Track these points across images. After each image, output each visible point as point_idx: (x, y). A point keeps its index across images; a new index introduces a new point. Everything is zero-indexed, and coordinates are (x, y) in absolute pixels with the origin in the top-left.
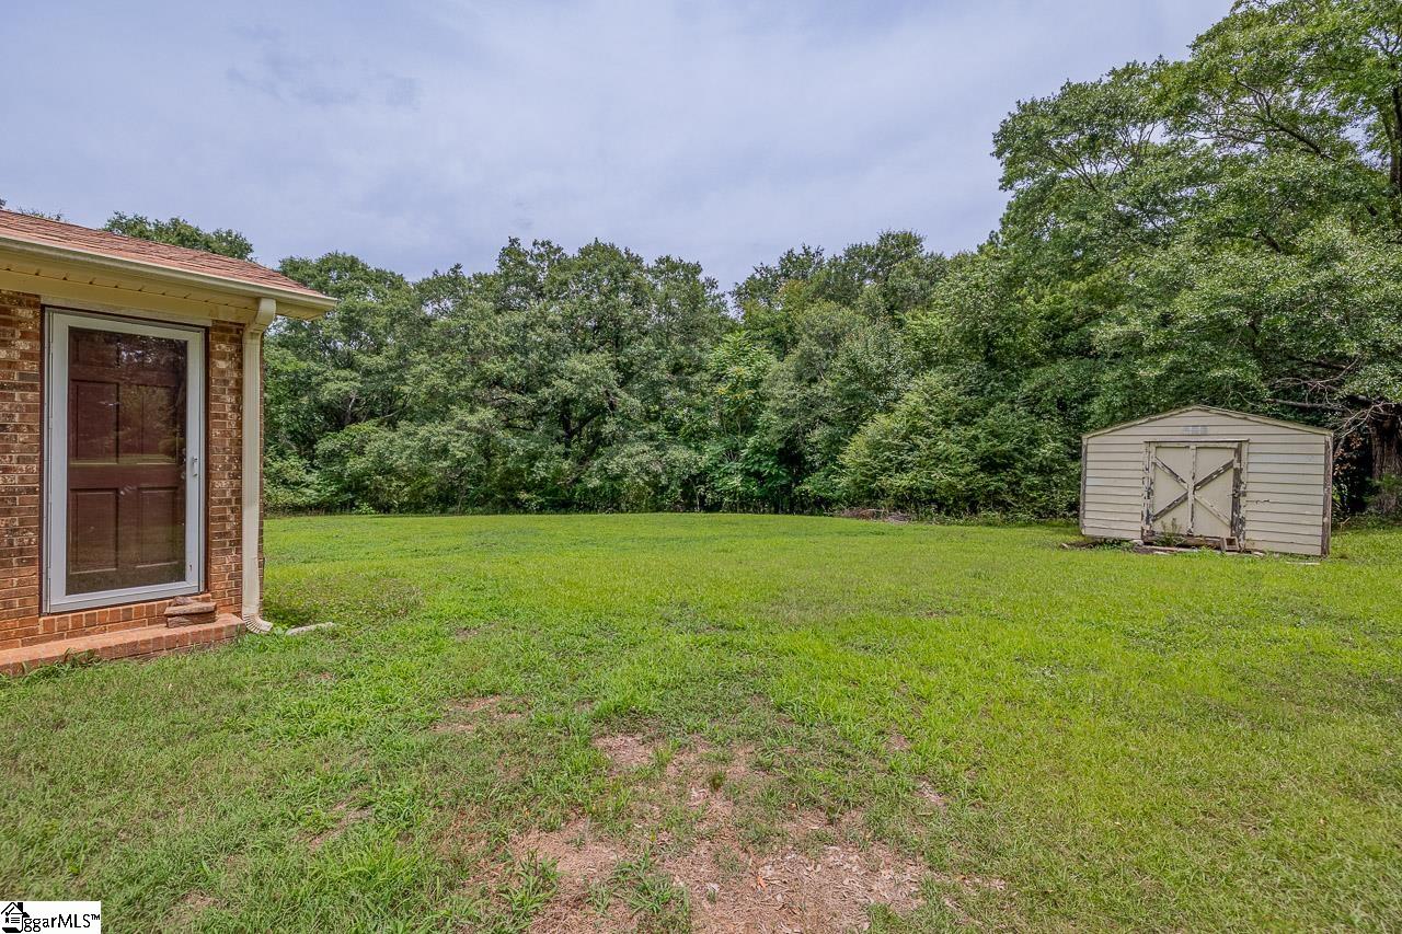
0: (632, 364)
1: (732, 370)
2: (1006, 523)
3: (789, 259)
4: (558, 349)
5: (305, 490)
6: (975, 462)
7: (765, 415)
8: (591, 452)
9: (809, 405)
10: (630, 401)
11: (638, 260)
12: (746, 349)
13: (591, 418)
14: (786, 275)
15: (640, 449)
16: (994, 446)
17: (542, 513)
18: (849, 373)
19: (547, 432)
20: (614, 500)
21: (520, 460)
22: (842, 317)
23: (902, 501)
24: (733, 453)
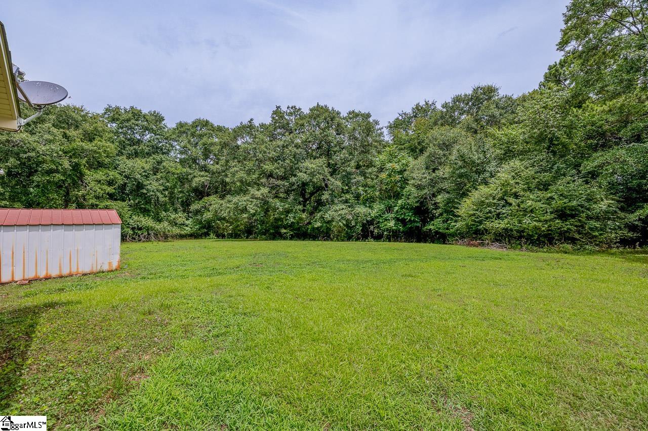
0: (336, 164)
1: (389, 165)
2: (576, 252)
3: (417, 108)
4: (299, 158)
5: (185, 228)
6: (551, 213)
7: (408, 188)
8: (316, 209)
9: (433, 183)
10: (336, 183)
11: (338, 113)
12: (396, 154)
13: (316, 192)
14: (415, 116)
15: (341, 207)
16: (565, 203)
17: (292, 240)
18: (460, 163)
19: (294, 199)
20: (327, 233)
21: (282, 213)
22: (453, 133)
23: (499, 236)
24: (389, 209)
